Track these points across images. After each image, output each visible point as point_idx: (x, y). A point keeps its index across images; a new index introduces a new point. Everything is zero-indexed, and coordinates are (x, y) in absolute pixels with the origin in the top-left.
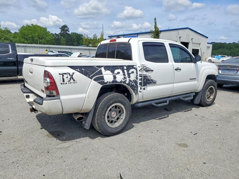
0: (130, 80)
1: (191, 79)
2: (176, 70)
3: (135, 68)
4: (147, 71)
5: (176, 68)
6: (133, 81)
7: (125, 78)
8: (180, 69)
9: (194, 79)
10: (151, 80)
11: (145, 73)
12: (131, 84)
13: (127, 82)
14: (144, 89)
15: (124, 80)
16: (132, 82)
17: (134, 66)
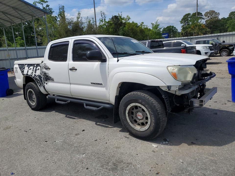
0: (35, 75)
1: (93, 83)
2: (71, 69)
3: (40, 66)
4: (46, 69)
5: (71, 68)
6: (38, 76)
7: (32, 73)
8: (76, 70)
9: (100, 84)
10: (50, 77)
11: (44, 70)
12: (35, 77)
13: (33, 76)
14: (47, 84)
15: (32, 74)
16: (36, 76)
17: (40, 64)
